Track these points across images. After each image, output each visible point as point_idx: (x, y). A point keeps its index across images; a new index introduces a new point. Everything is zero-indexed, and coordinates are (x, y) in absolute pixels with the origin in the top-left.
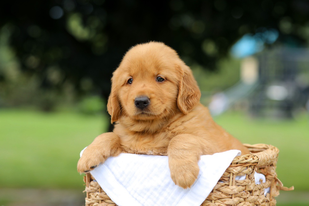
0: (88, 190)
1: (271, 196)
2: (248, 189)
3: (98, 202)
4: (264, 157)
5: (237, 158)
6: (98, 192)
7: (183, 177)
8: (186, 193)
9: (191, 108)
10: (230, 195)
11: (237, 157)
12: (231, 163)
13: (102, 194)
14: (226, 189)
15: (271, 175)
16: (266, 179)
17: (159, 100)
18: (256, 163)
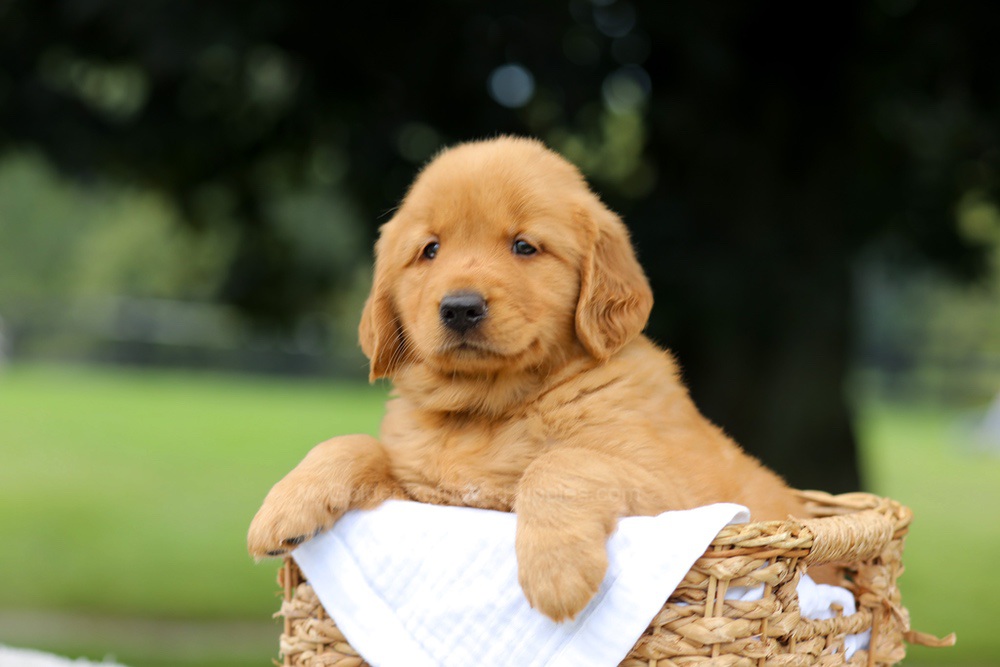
0: (287, 611)
1: (873, 661)
2: (768, 630)
3: (315, 650)
4: (838, 534)
5: (732, 529)
6: (315, 617)
7: (551, 585)
8: (570, 633)
9: (620, 343)
10: (704, 645)
11: (734, 526)
12: (712, 547)
13: (325, 626)
14: (694, 625)
15: (872, 593)
16: (858, 605)
17: (518, 307)
18: (804, 549)
